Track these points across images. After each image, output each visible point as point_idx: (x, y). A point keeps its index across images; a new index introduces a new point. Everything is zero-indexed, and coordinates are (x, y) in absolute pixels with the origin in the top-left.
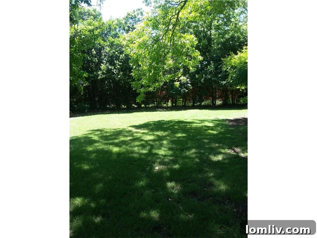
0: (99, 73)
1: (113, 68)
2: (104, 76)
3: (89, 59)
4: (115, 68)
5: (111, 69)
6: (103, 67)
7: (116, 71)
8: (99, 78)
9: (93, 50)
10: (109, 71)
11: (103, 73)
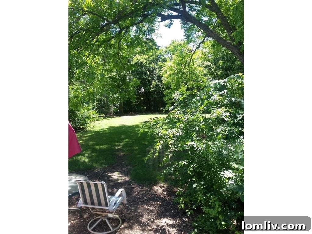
0: (151, 87)
1: (160, 83)
2: (154, 89)
3: (145, 77)
4: (161, 84)
5: (159, 84)
6: (154, 83)
7: (161, 86)
8: (151, 90)
9: (148, 72)
10: (157, 85)
11: (154, 87)
